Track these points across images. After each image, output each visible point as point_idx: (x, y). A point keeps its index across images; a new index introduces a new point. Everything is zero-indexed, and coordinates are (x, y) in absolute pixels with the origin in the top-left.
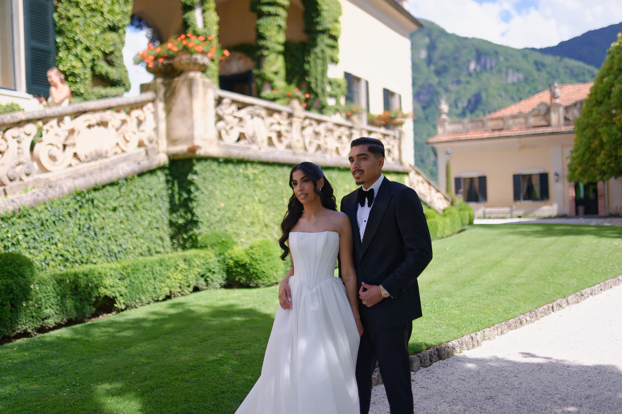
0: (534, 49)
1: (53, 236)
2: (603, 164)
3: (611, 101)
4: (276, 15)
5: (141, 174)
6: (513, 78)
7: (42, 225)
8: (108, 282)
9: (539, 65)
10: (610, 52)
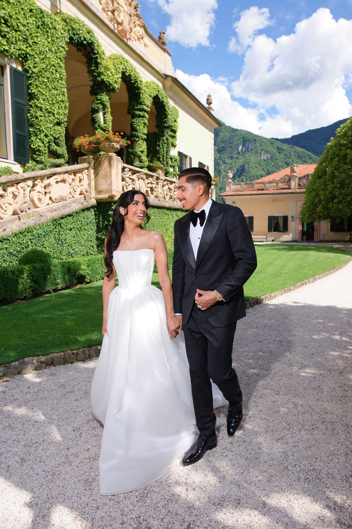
0: (277, 139)
1: (44, 243)
2: (320, 212)
3: (327, 177)
4: (144, 117)
5: (83, 210)
6: (264, 157)
7: (39, 237)
8: (83, 267)
9: (280, 150)
10: (326, 148)
